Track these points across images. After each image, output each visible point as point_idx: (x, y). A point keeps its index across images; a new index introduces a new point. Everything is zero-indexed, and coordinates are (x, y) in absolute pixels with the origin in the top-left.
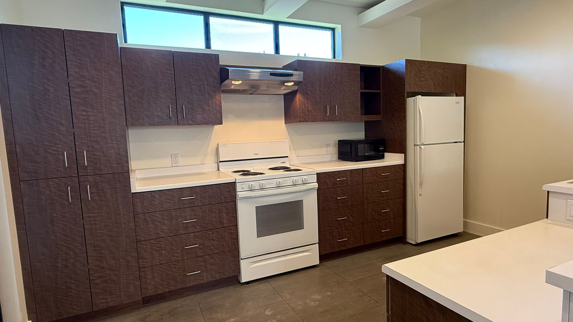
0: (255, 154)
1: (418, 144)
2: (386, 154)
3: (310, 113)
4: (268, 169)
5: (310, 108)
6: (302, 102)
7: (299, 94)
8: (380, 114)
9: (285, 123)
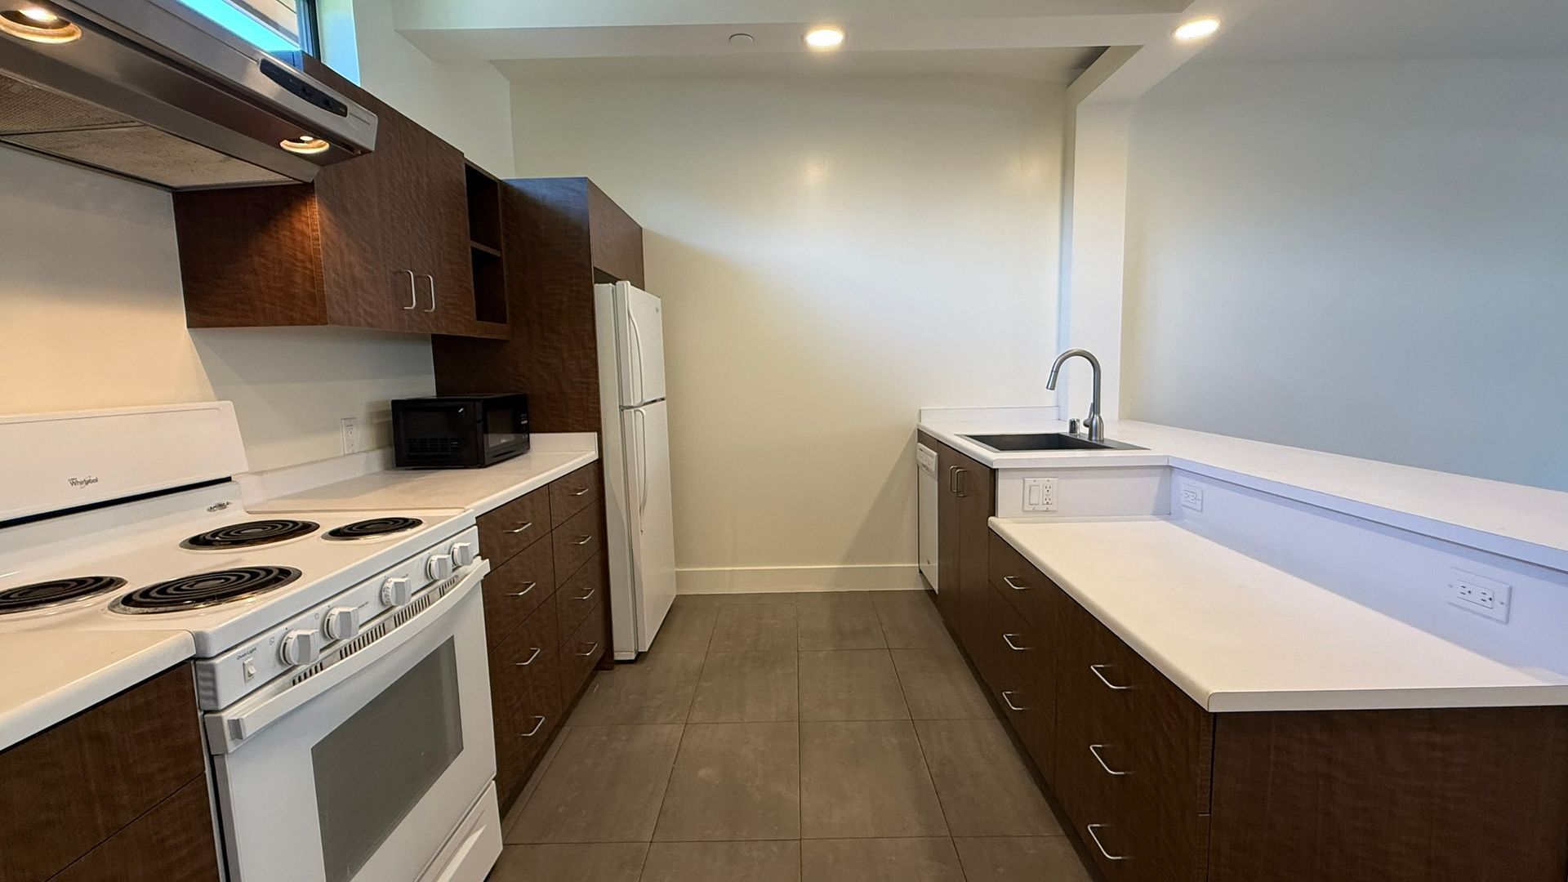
0: (74, 482)
1: (632, 404)
2: (533, 437)
3: (360, 293)
4: (183, 545)
5: (358, 272)
6: (332, 241)
7: (319, 203)
8: (503, 321)
9: (188, 327)
